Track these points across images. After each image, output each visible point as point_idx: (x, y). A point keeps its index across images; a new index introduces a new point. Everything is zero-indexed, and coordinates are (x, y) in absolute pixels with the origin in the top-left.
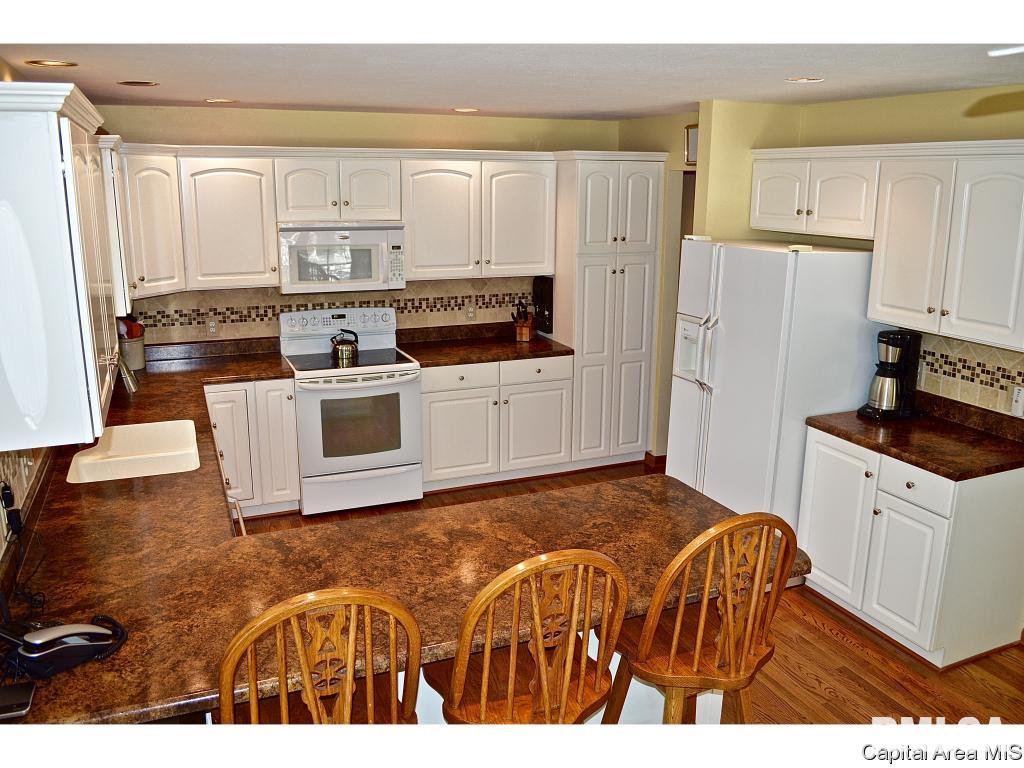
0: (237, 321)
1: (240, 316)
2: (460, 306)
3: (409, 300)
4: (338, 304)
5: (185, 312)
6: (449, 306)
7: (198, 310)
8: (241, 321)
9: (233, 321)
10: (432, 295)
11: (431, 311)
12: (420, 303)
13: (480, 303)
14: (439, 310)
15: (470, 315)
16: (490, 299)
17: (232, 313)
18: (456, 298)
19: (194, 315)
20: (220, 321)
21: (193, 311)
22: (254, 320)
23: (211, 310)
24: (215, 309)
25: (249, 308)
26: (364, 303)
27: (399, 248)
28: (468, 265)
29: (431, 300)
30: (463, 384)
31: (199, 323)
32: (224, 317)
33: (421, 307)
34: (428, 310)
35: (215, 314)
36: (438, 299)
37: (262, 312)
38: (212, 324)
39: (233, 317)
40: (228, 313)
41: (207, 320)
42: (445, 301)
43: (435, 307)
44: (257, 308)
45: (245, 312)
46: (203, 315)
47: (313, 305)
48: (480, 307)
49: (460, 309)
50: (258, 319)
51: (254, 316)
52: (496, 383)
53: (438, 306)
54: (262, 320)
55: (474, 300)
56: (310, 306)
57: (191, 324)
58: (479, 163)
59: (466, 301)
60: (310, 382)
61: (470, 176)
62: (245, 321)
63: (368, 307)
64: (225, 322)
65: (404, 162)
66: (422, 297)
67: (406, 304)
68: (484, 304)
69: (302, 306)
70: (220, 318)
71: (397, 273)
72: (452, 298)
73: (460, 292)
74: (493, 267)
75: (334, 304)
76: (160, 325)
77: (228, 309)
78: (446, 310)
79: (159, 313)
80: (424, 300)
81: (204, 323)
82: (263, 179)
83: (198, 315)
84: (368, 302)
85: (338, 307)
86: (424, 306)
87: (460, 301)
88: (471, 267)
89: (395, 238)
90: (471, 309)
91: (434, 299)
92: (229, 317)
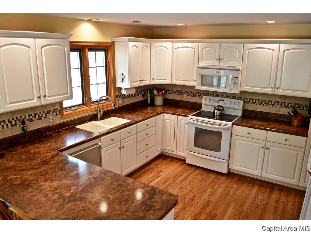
0: (192, 96)
1: (193, 95)
2: (273, 105)
3: (251, 99)
4: (224, 96)
5: (178, 91)
6: (268, 104)
7: (182, 91)
8: (193, 96)
9: (191, 96)
10: (261, 98)
11: (260, 105)
12: (256, 101)
13: (283, 105)
14: (263, 105)
15: (278, 110)
16: (288, 105)
17: (191, 93)
18: (272, 101)
19: (181, 92)
20: (187, 95)
21: (181, 91)
22: (197, 97)
23: (185, 91)
24: (187, 91)
25: (196, 92)
26: (234, 97)
27: (237, 78)
28: (269, 88)
29: (260, 100)
30: (249, 136)
31: (182, 95)
32: (189, 94)
33: (256, 103)
34: (259, 104)
35: (186, 93)
36: (264, 100)
37: (200, 94)
38: (185, 96)
39: (191, 95)
40: (190, 93)
41: (184, 94)
42: (267, 102)
43: (262, 103)
44: (198, 93)
45: (195, 94)
46: (183, 92)
47: (216, 95)
48: (283, 107)
49: (273, 106)
50: (198, 97)
51: (197, 95)
52: (265, 139)
53: (263, 103)
54: (199, 97)
55: (280, 104)
56: (215, 95)
57: (180, 95)
58: (278, 45)
59: (276, 103)
60: (192, 120)
61: (274, 50)
62: (195, 96)
63: (235, 99)
64: (189, 96)
65: (245, 44)
66: (257, 98)
67: (250, 100)
68: (284, 106)
69: (212, 94)
70: (188, 94)
71: (235, 87)
72: (270, 101)
73: (274, 99)
74: (281, 90)
75: (223, 96)
76: (172, 93)
77: (190, 92)
78: (266, 105)
79: (172, 90)
80: (257, 100)
81: (183, 95)
82: (195, 50)
83: (182, 92)
84: (235, 97)
85: (224, 97)
86: (257, 102)
87: (273, 103)
88: (270, 89)
89: (235, 74)
90: (278, 107)
91: (262, 100)
92: (190, 94)
